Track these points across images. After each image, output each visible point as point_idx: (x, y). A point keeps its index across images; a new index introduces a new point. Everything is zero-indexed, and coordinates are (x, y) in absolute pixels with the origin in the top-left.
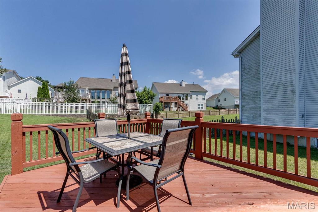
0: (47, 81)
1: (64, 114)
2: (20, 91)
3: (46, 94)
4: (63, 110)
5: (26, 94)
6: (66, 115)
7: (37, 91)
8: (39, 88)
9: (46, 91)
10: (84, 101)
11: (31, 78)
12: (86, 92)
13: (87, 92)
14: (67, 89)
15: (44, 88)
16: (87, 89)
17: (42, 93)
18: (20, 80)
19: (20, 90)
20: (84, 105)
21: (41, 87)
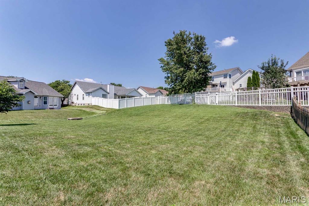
1: (256, 105)
2: (241, 86)
6: (259, 107)
11: (250, 71)
15: (253, 77)
18: (242, 74)
19: (241, 84)
20: (287, 91)
21: (250, 77)
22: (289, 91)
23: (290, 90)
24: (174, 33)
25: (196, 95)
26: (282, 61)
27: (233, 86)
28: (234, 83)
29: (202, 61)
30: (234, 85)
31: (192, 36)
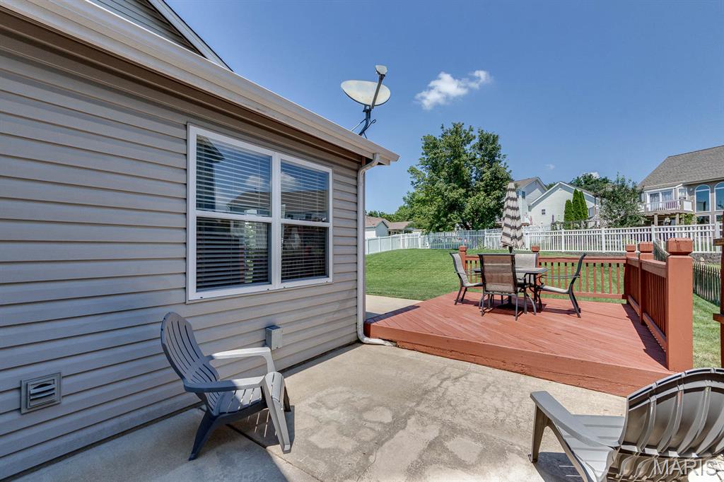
0: (604, 179)
1: (598, 251)
2: (543, 212)
3: (580, 213)
4: (610, 244)
5: (553, 216)
6: (602, 254)
7: (564, 209)
8: (568, 202)
9: (579, 207)
10: (667, 220)
11: (561, 186)
12: (678, 192)
13: (679, 194)
14: (609, 198)
15: (575, 201)
16: (680, 187)
17: (573, 212)
18: (546, 191)
19: (544, 210)
20: (645, 232)
21: (570, 201)
22: (649, 232)
23: (650, 230)
24: (442, 128)
25: (485, 233)
26: (634, 183)
27: (529, 213)
28: (530, 208)
29: (497, 178)
30: (530, 210)
31: (475, 133)
